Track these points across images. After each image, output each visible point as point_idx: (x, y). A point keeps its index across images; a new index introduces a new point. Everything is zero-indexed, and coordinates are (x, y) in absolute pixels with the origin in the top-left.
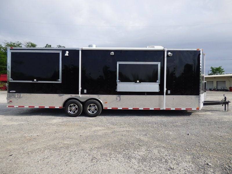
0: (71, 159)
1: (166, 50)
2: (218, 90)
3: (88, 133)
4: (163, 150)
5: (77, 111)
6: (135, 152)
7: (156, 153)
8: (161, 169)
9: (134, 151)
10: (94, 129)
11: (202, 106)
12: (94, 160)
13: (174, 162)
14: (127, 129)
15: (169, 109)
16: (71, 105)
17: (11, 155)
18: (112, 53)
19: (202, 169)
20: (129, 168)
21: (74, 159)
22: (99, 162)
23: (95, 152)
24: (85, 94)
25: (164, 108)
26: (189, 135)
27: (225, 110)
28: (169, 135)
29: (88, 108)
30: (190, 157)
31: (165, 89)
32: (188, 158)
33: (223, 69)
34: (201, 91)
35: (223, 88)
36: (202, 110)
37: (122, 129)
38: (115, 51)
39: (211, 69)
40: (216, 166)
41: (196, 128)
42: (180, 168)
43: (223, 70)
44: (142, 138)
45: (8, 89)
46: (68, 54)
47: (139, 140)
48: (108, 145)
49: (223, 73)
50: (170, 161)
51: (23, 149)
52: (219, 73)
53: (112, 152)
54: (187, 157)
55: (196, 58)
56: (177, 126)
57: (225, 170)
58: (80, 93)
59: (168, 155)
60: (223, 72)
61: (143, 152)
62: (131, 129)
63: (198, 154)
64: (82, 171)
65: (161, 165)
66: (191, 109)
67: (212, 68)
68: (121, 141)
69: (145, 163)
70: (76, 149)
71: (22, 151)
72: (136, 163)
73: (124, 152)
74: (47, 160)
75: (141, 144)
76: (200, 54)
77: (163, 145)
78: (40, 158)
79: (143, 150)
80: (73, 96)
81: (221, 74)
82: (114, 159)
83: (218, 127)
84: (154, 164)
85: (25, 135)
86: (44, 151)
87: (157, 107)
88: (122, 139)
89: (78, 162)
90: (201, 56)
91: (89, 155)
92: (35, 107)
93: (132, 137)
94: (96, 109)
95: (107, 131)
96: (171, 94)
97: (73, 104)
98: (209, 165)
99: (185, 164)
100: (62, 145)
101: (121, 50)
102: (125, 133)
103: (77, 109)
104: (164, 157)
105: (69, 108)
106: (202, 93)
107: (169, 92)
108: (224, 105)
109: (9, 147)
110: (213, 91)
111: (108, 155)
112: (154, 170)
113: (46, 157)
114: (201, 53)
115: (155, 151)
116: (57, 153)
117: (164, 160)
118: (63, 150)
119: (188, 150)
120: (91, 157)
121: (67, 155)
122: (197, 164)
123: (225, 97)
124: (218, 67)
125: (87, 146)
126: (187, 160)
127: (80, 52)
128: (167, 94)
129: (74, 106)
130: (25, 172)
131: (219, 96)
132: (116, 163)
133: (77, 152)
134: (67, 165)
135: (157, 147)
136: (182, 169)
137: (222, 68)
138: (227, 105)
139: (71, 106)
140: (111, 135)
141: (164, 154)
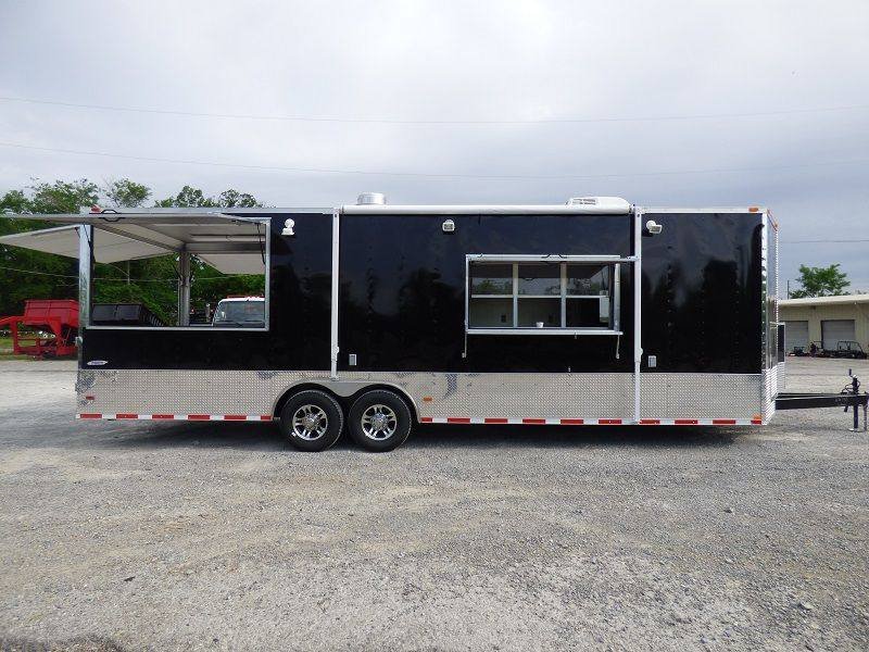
0: (333, 590)
1: (640, 211)
2: (826, 354)
3: (376, 508)
4: (644, 562)
5: (324, 430)
6: (548, 569)
7: (621, 572)
8: (644, 622)
9: (545, 564)
10: (394, 492)
11: (771, 410)
12: (412, 595)
13: (686, 600)
14: (510, 493)
15: (653, 421)
16: (304, 408)
17: (130, 579)
18: (449, 225)
19: (782, 620)
20: (534, 620)
21: (343, 592)
22: (430, 600)
23: (412, 569)
24: (353, 369)
25: (636, 418)
26: (729, 511)
27: (856, 426)
28: (659, 513)
29: (364, 421)
30: (738, 583)
31: (638, 352)
32: (733, 586)
33: (844, 276)
34: (769, 359)
35: (845, 347)
36: (770, 425)
37: (494, 494)
38: (459, 218)
39: (802, 275)
40: (830, 612)
41: (753, 489)
42: (705, 618)
43: (845, 279)
44: (567, 522)
45: (80, 355)
46: (294, 229)
47: (557, 530)
48: (452, 547)
49: (844, 289)
50: (671, 597)
51: (164, 557)
52: (830, 289)
53: (471, 570)
54: (729, 584)
55: (748, 241)
56: (683, 482)
57: (858, 625)
58: (334, 365)
59: (661, 576)
60: (847, 284)
61: (574, 567)
62: (522, 493)
63: (765, 576)
64: (379, 628)
65: (642, 610)
66: (734, 422)
67: (803, 270)
68: (495, 533)
69: (586, 603)
70: (343, 558)
71: (161, 566)
72: (558, 604)
73: (511, 569)
74: (255, 595)
75: (565, 542)
76: (761, 226)
77: (643, 546)
78: (228, 589)
79: (574, 560)
80: (312, 376)
81: (837, 294)
82: (479, 589)
83: (833, 486)
84: (617, 605)
85: (158, 513)
86: (236, 566)
87: (610, 417)
88: (496, 527)
89: (361, 601)
90: (764, 232)
91: (393, 578)
92: (176, 418)
93: (532, 518)
94: (391, 425)
95: (440, 500)
96: (660, 368)
97: (309, 407)
98: (803, 608)
99: (722, 607)
100: (292, 547)
101: (480, 215)
102: (502, 506)
103: (322, 423)
104: (650, 583)
105: (295, 419)
106: (771, 366)
107: (653, 361)
108: (851, 408)
109: (115, 554)
110: (807, 358)
111: (458, 577)
112: (620, 626)
113: (248, 583)
114: (765, 221)
115: (619, 566)
116: (283, 572)
117: (651, 594)
118: (299, 563)
119: (730, 561)
120: (400, 584)
121: (319, 577)
122: (764, 607)
123: (855, 380)
124: (826, 267)
125: (379, 549)
126: (729, 593)
127: (336, 222)
128: (645, 368)
129: (315, 411)
130: (191, 629)
131: (831, 377)
132: (488, 605)
133: (349, 570)
134: (324, 611)
135: (621, 552)
136: (714, 623)
137: (840, 272)
138: (860, 409)
139: (301, 415)
140: (457, 514)
141: (650, 576)
